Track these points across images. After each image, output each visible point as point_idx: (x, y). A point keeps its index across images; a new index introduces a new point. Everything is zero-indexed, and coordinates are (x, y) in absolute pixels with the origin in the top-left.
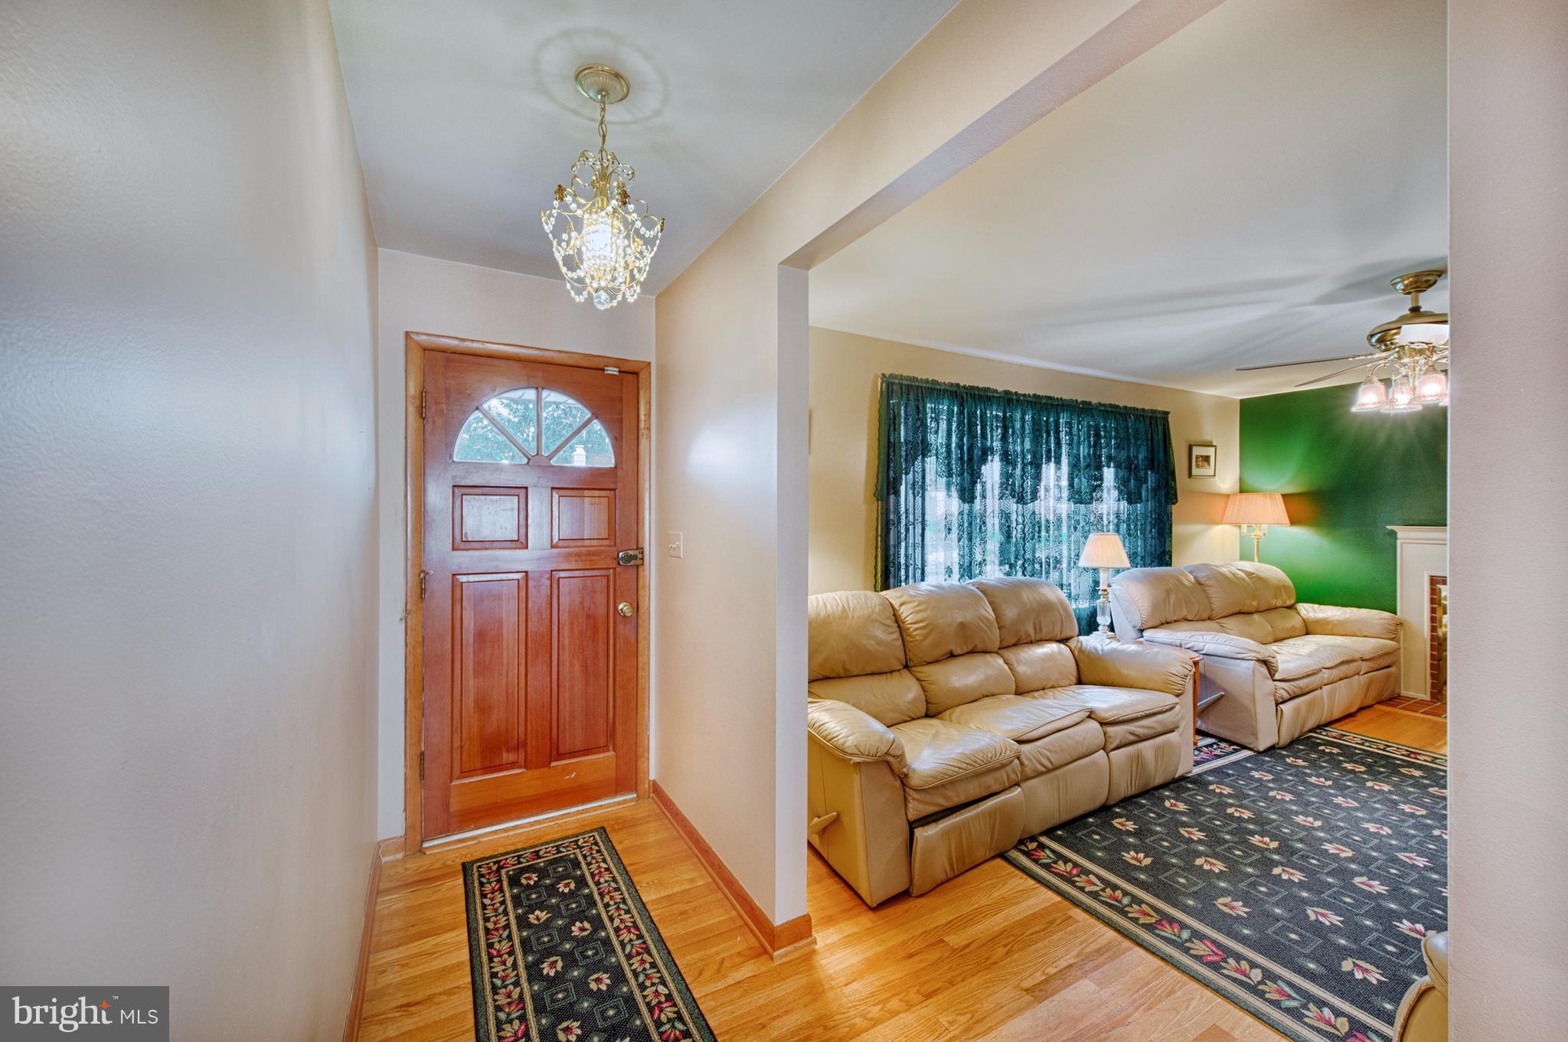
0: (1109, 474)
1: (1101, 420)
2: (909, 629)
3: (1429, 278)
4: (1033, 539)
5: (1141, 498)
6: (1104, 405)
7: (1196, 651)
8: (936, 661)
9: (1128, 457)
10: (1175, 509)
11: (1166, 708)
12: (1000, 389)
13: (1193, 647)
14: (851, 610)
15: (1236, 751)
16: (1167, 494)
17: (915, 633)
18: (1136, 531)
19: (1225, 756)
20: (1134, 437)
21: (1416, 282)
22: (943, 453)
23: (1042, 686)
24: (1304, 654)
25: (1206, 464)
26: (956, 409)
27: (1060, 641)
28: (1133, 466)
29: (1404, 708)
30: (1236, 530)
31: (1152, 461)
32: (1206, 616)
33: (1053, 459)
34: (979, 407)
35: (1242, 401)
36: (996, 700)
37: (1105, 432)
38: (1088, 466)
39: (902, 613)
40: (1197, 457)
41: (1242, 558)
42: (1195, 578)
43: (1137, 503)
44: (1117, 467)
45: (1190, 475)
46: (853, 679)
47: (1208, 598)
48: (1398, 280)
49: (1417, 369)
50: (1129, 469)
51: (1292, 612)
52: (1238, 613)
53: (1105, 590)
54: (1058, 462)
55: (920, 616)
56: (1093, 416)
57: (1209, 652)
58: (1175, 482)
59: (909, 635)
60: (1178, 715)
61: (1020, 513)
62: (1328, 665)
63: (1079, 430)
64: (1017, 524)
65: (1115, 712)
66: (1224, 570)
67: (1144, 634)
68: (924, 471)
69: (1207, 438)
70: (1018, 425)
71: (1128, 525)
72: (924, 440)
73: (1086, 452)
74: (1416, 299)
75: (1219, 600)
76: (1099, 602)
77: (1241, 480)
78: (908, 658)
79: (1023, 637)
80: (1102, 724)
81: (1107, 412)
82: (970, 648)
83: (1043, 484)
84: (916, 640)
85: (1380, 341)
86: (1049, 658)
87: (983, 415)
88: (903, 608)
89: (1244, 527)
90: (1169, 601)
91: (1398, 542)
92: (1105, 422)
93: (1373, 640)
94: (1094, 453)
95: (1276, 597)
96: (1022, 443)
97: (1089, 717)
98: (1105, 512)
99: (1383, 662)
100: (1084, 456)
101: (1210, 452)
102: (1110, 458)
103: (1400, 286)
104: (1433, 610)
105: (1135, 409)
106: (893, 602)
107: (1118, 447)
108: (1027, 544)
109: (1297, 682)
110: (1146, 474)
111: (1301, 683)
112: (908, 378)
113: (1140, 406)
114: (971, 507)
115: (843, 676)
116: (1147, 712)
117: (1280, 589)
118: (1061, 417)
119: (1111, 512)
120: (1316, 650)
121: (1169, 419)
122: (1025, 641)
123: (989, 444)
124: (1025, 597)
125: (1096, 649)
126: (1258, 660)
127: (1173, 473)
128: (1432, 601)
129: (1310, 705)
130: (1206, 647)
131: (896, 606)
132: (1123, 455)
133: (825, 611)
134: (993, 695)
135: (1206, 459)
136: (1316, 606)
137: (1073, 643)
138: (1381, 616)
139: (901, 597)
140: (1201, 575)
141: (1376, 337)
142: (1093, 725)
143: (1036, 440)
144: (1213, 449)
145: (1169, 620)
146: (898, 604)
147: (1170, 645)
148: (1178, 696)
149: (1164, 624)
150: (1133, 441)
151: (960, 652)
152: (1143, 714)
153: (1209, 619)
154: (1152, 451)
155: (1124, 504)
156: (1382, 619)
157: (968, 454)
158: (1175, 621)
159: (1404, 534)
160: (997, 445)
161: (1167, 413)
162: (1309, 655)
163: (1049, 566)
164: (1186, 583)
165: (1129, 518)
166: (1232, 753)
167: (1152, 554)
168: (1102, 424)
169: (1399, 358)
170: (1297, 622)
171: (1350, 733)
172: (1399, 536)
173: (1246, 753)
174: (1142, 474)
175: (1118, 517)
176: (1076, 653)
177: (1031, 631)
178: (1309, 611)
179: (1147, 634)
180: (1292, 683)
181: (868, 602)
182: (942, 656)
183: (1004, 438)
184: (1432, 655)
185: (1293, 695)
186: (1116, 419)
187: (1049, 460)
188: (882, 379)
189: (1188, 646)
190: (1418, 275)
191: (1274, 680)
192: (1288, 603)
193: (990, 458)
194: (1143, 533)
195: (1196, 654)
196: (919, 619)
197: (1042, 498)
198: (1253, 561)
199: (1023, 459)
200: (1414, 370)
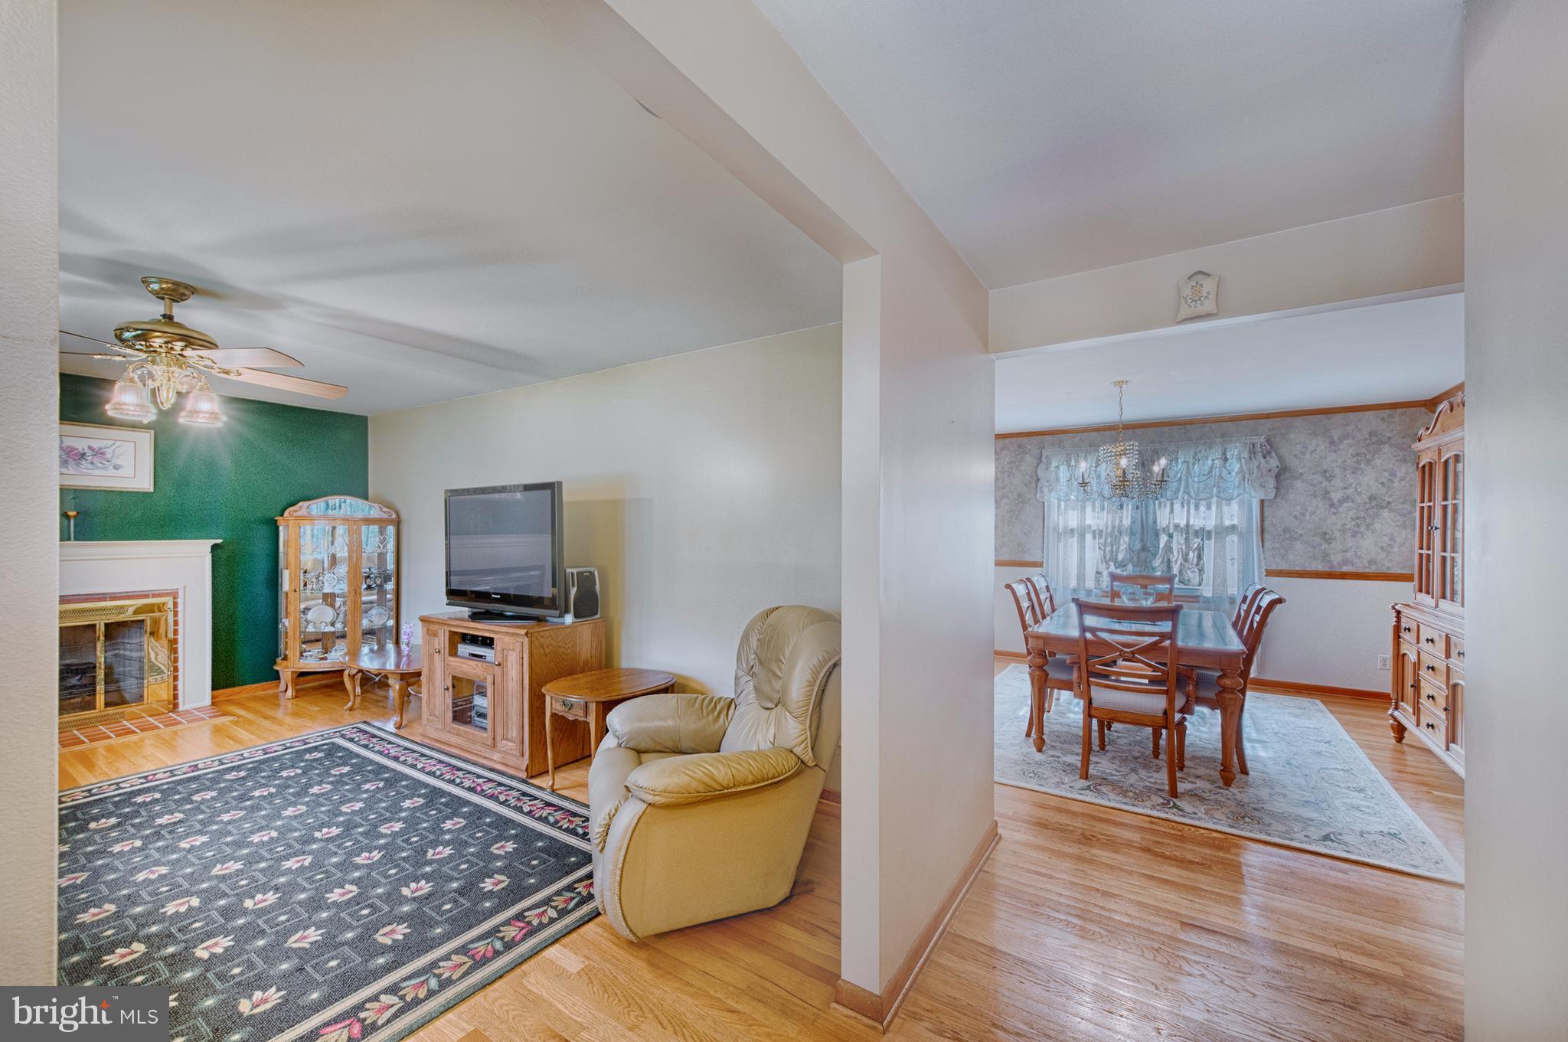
3: (183, 291)
48: (152, 280)
74: (170, 307)
103: (154, 288)
190: (172, 283)
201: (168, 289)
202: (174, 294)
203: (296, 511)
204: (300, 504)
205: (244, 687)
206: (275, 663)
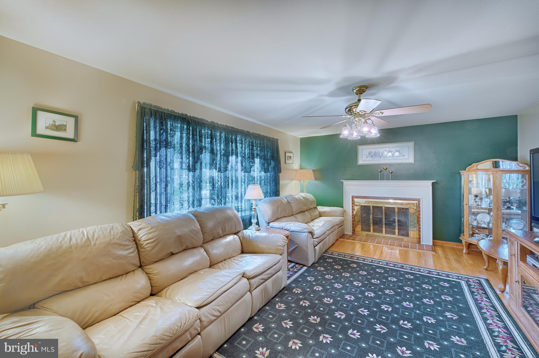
0: (257, 161)
1: (254, 140)
2: (142, 244)
3: (364, 89)
4: (225, 188)
5: (269, 171)
6: (255, 134)
7: (287, 230)
8: (161, 260)
9: (264, 155)
10: (281, 175)
11: (277, 262)
12: (209, 121)
13: (287, 229)
14: (95, 239)
15: (301, 268)
16: (278, 170)
17: (146, 246)
18: (267, 183)
19: (298, 271)
20: (266, 147)
21: (360, 89)
22: (178, 147)
23: (224, 259)
24: (321, 226)
25: (290, 159)
26: (185, 127)
27: (235, 234)
28: (266, 159)
29: (346, 239)
30: (299, 182)
31: (273, 157)
32: (291, 214)
33: (234, 154)
34: (198, 127)
35: (301, 138)
36: (197, 274)
37: (256, 144)
38: (249, 157)
39: (139, 235)
40: (288, 157)
41: (301, 192)
42: (287, 200)
43: (267, 172)
44: (260, 158)
45: (285, 163)
46: (90, 286)
47: (292, 207)
48: (354, 88)
49: (360, 122)
50: (264, 159)
51: (316, 210)
52: (301, 212)
53: (255, 209)
54: (237, 155)
55: (151, 236)
56: (251, 138)
57: (292, 230)
58: (280, 165)
59: (142, 248)
60: (281, 263)
61: (220, 176)
62: (328, 229)
63: (245, 143)
64: (218, 182)
65: (255, 271)
66: (296, 197)
67: (270, 224)
68: (166, 155)
69: (290, 150)
70: (218, 138)
71: (265, 181)
72: (166, 140)
73: (248, 151)
74: (360, 97)
75: (295, 208)
76: (253, 213)
77: (300, 165)
78: (141, 261)
79: (216, 236)
80: (248, 279)
81: (256, 136)
82: (184, 248)
83: (230, 164)
84: (147, 251)
85: (349, 111)
86: (230, 243)
87: (200, 131)
88: (140, 232)
89: (302, 181)
90: (278, 210)
91: (344, 185)
92: (256, 140)
93: (338, 218)
94: (252, 152)
95: (311, 205)
96: (220, 145)
97: (243, 276)
98: (256, 176)
99: (341, 225)
100: (247, 154)
101: (291, 155)
102: (257, 155)
103: (355, 91)
104: (353, 207)
105: (266, 137)
106: (134, 229)
107: (260, 150)
108: (223, 190)
109: (320, 238)
110: (271, 162)
111: (321, 238)
112: (155, 106)
113: (268, 136)
114: (194, 174)
115: (81, 286)
116: (269, 267)
117: (312, 202)
118: (238, 136)
119: (258, 176)
120: (324, 224)
121: (279, 142)
122: (217, 237)
123: (203, 144)
124: (218, 216)
125: (249, 236)
126: (309, 232)
127: (280, 162)
128: (353, 204)
129: (324, 245)
130: (291, 229)
131: (136, 231)
132: (263, 153)
133: (68, 244)
134: (196, 272)
135: (290, 157)
136: (322, 207)
137: (240, 234)
138: (339, 209)
139: (140, 225)
140: (289, 199)
141: (348, 109)
142: (245, 280)
143: (227, 145)
144: (292, 154)
145: (278, 218)
146: (137, 229)
147: (279, 228)
148: (281, 255)
149: (277, 219)
150: (266, 149)
151: (178, 251)
152: (267, 268)
153: (292, 215)
154: (273, 153)
155: (263, 173)
156: (340, 210)
157: (192, 149)
158: (281, 218)
159: (346, 183)
160: (208, 146)
161: (278, 140)
162: (323, 226)
163: (233, 199)
164: (284, 203)
165: (265, 179)
166: (300, 269)
167: (273, 192)
168: (254, 141)
169: (355, 118)
170: (317, 213)
171: (334, 251)
172: (344, 183)
173: (305, 268)
174: (269, 161)
175: (261, 178)
176: (241, 239)
177: (221, 232)
178: (320, 209)
179: (271, 224)
180: (319, 238)
181: (112, 232)
182: (165, 256)
183: (211, 143)
184: (352, 220)
185: (319, 242)
186: (260, 140)
187: (232, 154)
188: (138, 104)
189: (285, 228)
190: (360, 87)
191: (313, 238)
192: (315, 206)
193: (204, 151)
194: (270, 184)
195: (288, 232)
196: (150, 238)
197: (230, 170)
198: (304, 192)
199: (220, 153)
200: (359, 123)
201: (358, 90)
202: (360, 91)
203: (471, 168)
204: (473, 165)
205: (448, 242)
206: (460, 236)
